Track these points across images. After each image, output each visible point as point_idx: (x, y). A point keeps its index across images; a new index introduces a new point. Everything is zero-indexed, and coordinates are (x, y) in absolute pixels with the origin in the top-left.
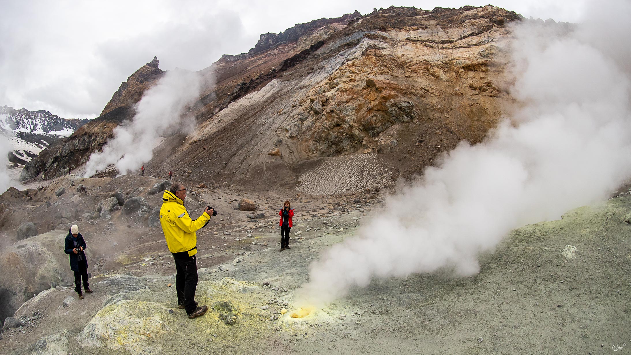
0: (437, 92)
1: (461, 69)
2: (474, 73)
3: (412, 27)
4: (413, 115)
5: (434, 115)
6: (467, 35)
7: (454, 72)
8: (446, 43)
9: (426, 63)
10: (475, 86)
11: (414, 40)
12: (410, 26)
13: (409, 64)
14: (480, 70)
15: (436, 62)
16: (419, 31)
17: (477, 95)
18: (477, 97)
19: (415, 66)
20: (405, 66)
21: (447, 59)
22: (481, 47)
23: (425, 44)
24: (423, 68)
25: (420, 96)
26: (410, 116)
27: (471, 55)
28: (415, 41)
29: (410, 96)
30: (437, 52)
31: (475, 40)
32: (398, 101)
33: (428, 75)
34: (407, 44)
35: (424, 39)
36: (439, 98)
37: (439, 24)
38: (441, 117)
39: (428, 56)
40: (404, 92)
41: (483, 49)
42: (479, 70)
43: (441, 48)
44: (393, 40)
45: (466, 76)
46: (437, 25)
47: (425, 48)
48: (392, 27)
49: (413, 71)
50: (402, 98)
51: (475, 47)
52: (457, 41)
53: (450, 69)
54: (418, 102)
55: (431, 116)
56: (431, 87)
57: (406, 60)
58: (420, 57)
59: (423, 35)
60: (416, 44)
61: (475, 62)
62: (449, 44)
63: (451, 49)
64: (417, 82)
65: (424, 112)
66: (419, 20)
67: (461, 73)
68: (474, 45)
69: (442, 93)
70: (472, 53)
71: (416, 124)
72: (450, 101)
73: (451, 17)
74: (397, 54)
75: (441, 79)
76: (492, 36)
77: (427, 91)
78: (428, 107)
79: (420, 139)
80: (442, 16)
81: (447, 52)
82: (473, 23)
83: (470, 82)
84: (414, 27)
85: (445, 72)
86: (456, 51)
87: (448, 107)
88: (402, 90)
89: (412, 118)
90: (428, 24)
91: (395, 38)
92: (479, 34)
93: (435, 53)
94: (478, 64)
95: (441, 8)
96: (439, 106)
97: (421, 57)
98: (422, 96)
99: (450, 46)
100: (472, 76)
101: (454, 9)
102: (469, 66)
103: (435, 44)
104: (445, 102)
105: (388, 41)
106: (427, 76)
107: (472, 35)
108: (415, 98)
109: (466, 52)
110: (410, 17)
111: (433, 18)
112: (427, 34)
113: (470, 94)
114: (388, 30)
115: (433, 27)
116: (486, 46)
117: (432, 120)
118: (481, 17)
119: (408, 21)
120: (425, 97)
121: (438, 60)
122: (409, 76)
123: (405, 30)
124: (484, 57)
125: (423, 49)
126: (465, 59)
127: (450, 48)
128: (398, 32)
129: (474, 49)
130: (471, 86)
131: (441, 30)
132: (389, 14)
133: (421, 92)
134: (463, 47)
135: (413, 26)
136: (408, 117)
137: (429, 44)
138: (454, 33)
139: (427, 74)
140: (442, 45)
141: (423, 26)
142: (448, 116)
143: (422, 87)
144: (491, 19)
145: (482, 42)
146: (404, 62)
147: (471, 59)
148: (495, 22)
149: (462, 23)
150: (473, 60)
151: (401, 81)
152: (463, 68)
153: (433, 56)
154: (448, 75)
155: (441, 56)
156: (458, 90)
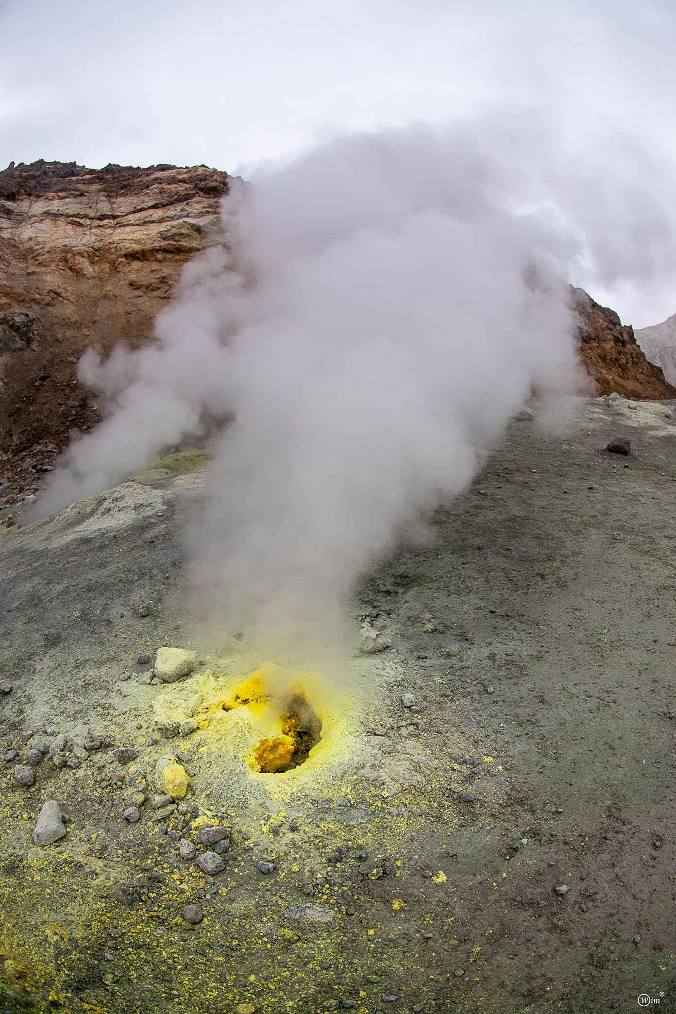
0: (74, 296)
1: (122, 257)
2: (142, 263)
3: (60, 194)
4: (31, 335)
5: (64, 333)
6: (146, 207)
7: (109, 263)
8: (106, 219)
9: (66, 250)
10: (139, 283)
11: (56, 214)
12: (56, 192)
13: (37, 252)
14: (154, 258)
15: (83, 248)
16: (67, 200)
17: (141, 296)
18: (141, 300)
19: (47, 256)
20: (30, 257)
21: (102, 243)
22: (165, 224)
23: (72, 220)
24: (58, 258)
25: (46, 305)
26: (25, 339)
27: (143, 237)
28: (56, 216)
29: (29, 305)
30: (88, 232)
31: (158, 214)
32: (11, 313)
33: (64, 270)
34: (42, 220)
35: (71, 212)
36: (75, 305)
37: (104, 190)
38: (77, 335)
39: (71, 239)
40: (21, 298)
41: (168, 228)
42: (151, 259)
43: (96, 227)
44: (21, 215)
45: (126, 269)
46: (101, 191)
47: (70, 226)
48: (27, 195)
49: (41, 264)
50: (17, 309)
51: (154, 224)
52: (126, 215)
53: (102, 259)
54: (40, 315)
55: (60, 336)
56: (65, 288)
57: (34, 246)
58: (57, 241)
59: (72, 206)
60: (56, 221)
61: (149, 246)
62: (111, 221)
63: (112, 227)
64: (44, 281)
65: (49, 330)
66: (74, 183)
67: (119, 264)
68: (153, 222)
69: (82, 297)
70: (146, 233)
71: (35, 351)
72: (93, 309)
73: (129, 179)
74: (21, 237)
75: (84, 275)
76: (189, 210)
77: (59, 295)
78: (56, 321)
79: (42, 374)
80: (114, 178)
81: (103, 233)
82: (164, 189)
83: (132, 277)
84: (62, 194)
85: (93, 263)
86: (119, 230)
87: (88, 318)
88: (17, 296)
89: (29, 341)
90: (86, 189)
91: (26, 211)
92: (167, 205)
93: (85, 234)
94: (152, 250)
95: (118, 165)
96: (74, 319)
97: (60, 241)
98: (48, 305)
99: (111, 223)
100: (137, 268)
101: (138, 168)
102: (137, 252)
103: (87, 220)
104: (85, 311)
105: (12, 217)
106: (62, 271)
107: (154, 207)
108: (36, 308)
109: (136, 231)
110: (61, 179)
111: (98, 180)
112: (79, 206)
113: (128, 295)
114: (18, 199)
115: (93, 194)
116: (175, 223)
117: (61, 343)
118: (180, 181)
119: (56, 184)
120: (53, 306)
121: (86, 244)
122: (34, 272)
123: (46, 198)
124: (164, 239)
125: (65, 229)
126: (132, 242)
127: (110, 227)
128: (33, 202)
129: (152, 227)
130: (131, 284)
131: (104, 198)
132: (30, 173)
133: (48, 297)
134: (133, 225)
135: (61, 191)
136: (22, 340)
137: (78, 220)
138: (124, 204)
139: (64, 268)
140: (98, 221)
141: (78, 193)
142: (87, 333)
143: (51, 288)
144: (196, 184)
145: (169, 218)
146: (30, 249)
147: (143, 242)
148: (201, 189)
149: (143, 190)
150: (145, 244)
151: (18, 280)
152: (126, 256)
153: (79, 239)
154: (97, 268)
155: (93, 238)
156: (110, 291)
